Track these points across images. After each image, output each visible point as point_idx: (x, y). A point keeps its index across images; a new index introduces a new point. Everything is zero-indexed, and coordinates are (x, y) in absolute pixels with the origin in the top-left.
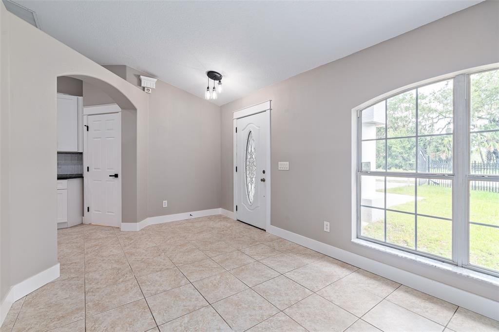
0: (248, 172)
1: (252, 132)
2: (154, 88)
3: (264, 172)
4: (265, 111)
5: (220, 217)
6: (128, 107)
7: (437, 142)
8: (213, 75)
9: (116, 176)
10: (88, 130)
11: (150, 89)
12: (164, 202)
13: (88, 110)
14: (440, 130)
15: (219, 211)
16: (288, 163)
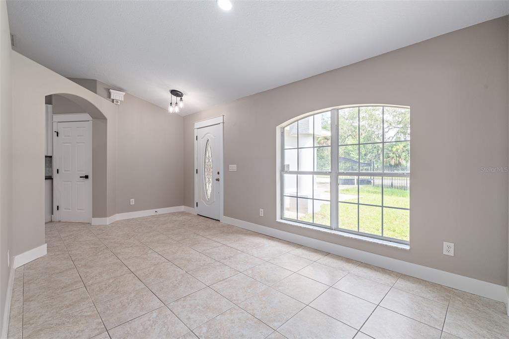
0: (206, 174)
1: (210, 140)
2: (123, 100)
3: (218, 173)
4: (219, 124)
5: (183, 213)
6: (98, 117)
7: (388, 149)
8: (175, 93)
9: (87, 177)
10: (57, 136)
11: (119, 101)
12: (131, 200)
13: (58, 117)
14: (391, 138)
15: (182, 208)
16: (236, 165)
